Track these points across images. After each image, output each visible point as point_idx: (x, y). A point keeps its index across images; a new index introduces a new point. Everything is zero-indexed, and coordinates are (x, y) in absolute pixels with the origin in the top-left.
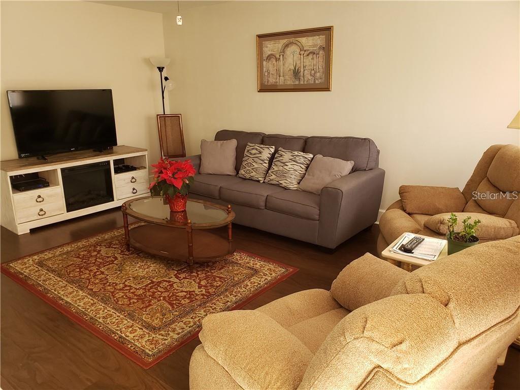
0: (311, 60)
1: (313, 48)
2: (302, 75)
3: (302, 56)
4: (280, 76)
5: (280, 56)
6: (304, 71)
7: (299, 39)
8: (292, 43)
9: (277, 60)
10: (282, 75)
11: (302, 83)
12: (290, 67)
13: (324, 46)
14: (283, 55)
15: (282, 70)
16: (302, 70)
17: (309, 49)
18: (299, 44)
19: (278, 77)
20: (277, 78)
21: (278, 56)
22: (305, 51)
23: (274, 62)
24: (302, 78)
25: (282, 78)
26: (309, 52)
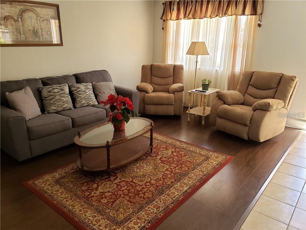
0: (46, 25)
1: (47, 17)
2: (41, 34)
3: (38, 21)
4: (20, 34)
5: (18, 18)
6: (42, 31)
7: (35, 8)
8: (29, 10)
9: (16, 21)
10: (22, 33)
11: (41, 40)
12: (29, 28)
13: (55, 17)
14: (21, 18)
15: (21, 29)
16: (40, 31)
17: (43, 16)
18: (35, 11)
19: (19, 35)
20: (17, 36)
21: (16, 18)
22: (41, 18)
23: (13, 22)
24: (41, 37)
25: (23, 36)
26: (43, 19)
